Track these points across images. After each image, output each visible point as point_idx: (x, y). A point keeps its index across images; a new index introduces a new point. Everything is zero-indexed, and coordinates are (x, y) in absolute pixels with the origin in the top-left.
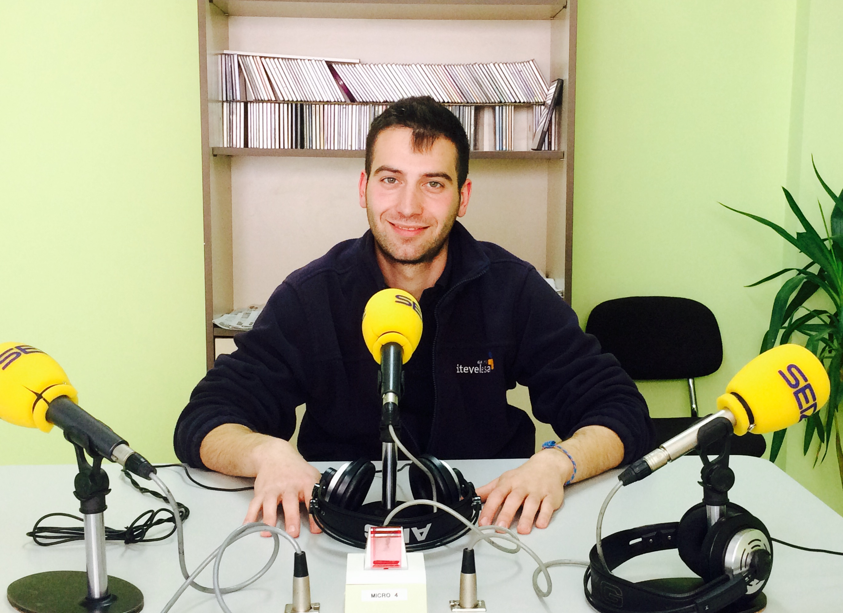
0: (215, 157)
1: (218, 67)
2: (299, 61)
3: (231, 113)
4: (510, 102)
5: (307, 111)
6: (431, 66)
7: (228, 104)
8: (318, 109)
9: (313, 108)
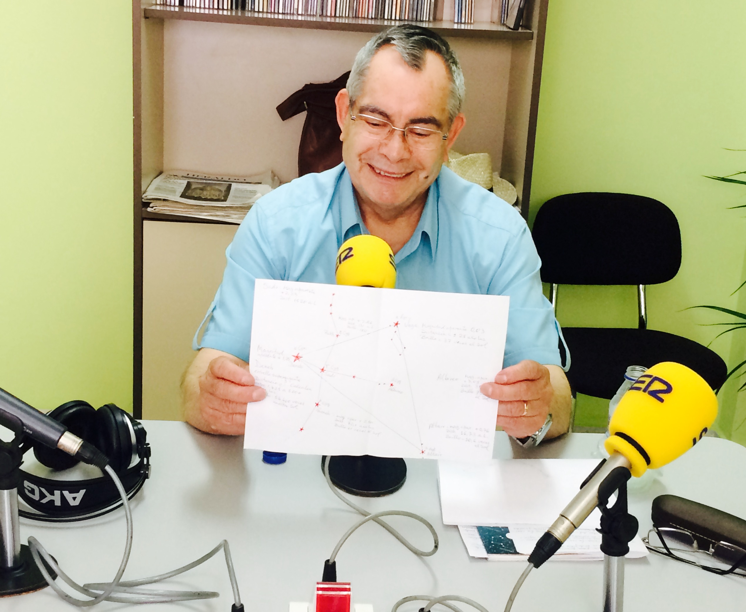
0: (147, 19)
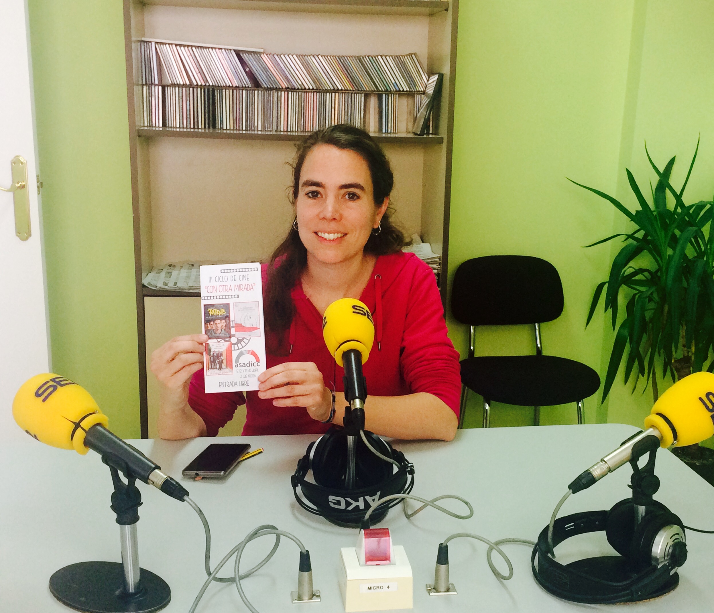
0: (140, 137)
1: (138, 53)
2: (210, 50)
3: (150, 96)
4: (395, 90)
5: (218, 94)
6: (327, 57)
7: (148, 87)
8: (227, 93)
9: (223, 92)
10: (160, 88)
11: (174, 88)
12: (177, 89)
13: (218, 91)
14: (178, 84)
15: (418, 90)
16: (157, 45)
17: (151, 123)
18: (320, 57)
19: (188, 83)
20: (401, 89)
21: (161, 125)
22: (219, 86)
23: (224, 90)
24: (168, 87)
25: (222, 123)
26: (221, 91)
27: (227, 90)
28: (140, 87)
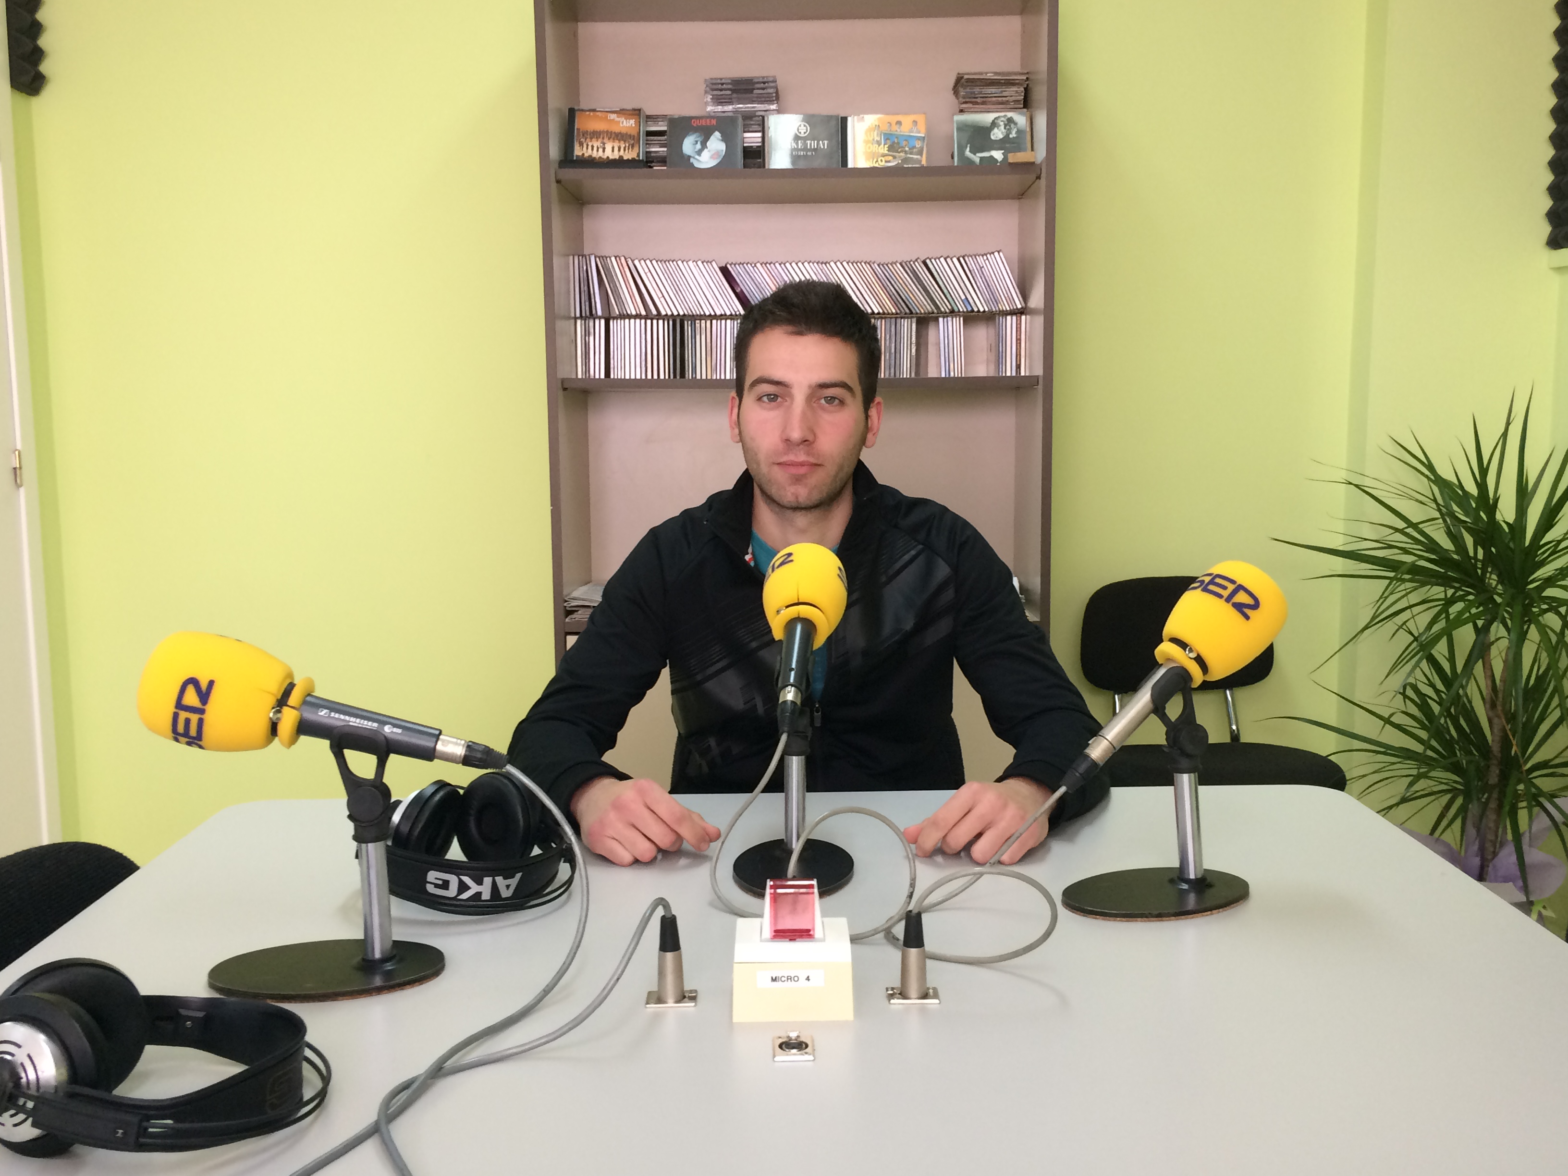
0: (566, 393)
1: (569, 271)
2: (680, 263)
3: (587, 334)
4: (965, 310)
5: (690, 328)
6: (856, 263)
7: (583, 322)
8: (703, 325)
9: (697, 325)
10: (603, 321)
11: (622, 321)
12: (627, 321)
13: (690, 322)
14: (628, 314)
15: (1001, 309)
16: (598, 259)
17: (587, 375)
18: (845, 264)
19: (643, 313)
20: (976, 309)
21: (603, 376)
22: (689, 316)
23: (698, 322)
24: (614, 320)
25: (694, 371)
26: (693, 323)
27: (703, 322)
28: (573, 321)
